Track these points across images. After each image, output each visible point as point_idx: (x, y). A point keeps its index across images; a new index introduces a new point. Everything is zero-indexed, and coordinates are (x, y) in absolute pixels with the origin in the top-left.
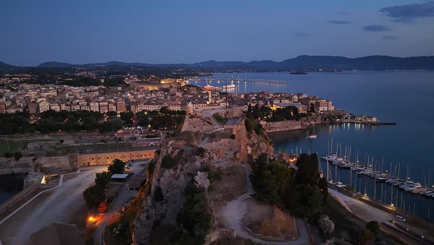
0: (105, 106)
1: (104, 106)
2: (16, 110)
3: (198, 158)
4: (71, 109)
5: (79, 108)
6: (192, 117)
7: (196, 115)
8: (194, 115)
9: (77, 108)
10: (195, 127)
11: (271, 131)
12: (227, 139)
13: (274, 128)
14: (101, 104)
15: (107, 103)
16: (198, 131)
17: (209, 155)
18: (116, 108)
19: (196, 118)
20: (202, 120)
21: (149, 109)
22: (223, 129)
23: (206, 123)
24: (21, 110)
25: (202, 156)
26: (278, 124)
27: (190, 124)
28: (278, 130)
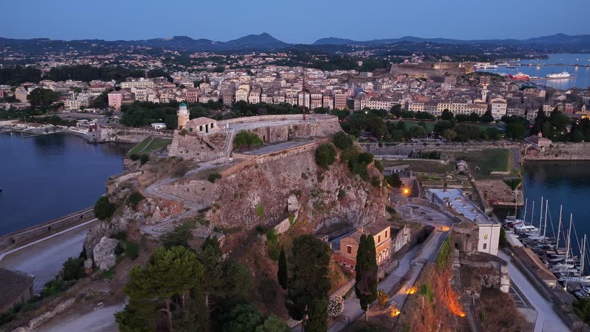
0: (319, 99)
1: (316, 99)
2: (209, 99)
3: (128, 210)
4: (273, 101)
5: (283, 101)
6: (183, 133)
7: (191, 129)
8: (188, 129)
9: (281, 100)
10: (187, 152)
11: (559, 158)
12: (202, 182)
13: (567, 153)
14: (313, 96)
15: (320, 96)
16: (192, 160)
17: (147, 208)
18: (334, 102)
19: (191, 135)
20: (198, 139)
21: (377, 106)
22: (231, 159)
23: (204, 145)
24: (215, 99)
25: (135, 209)
26: (576, 146)
27: (180, 146)
28: (575, 158)
